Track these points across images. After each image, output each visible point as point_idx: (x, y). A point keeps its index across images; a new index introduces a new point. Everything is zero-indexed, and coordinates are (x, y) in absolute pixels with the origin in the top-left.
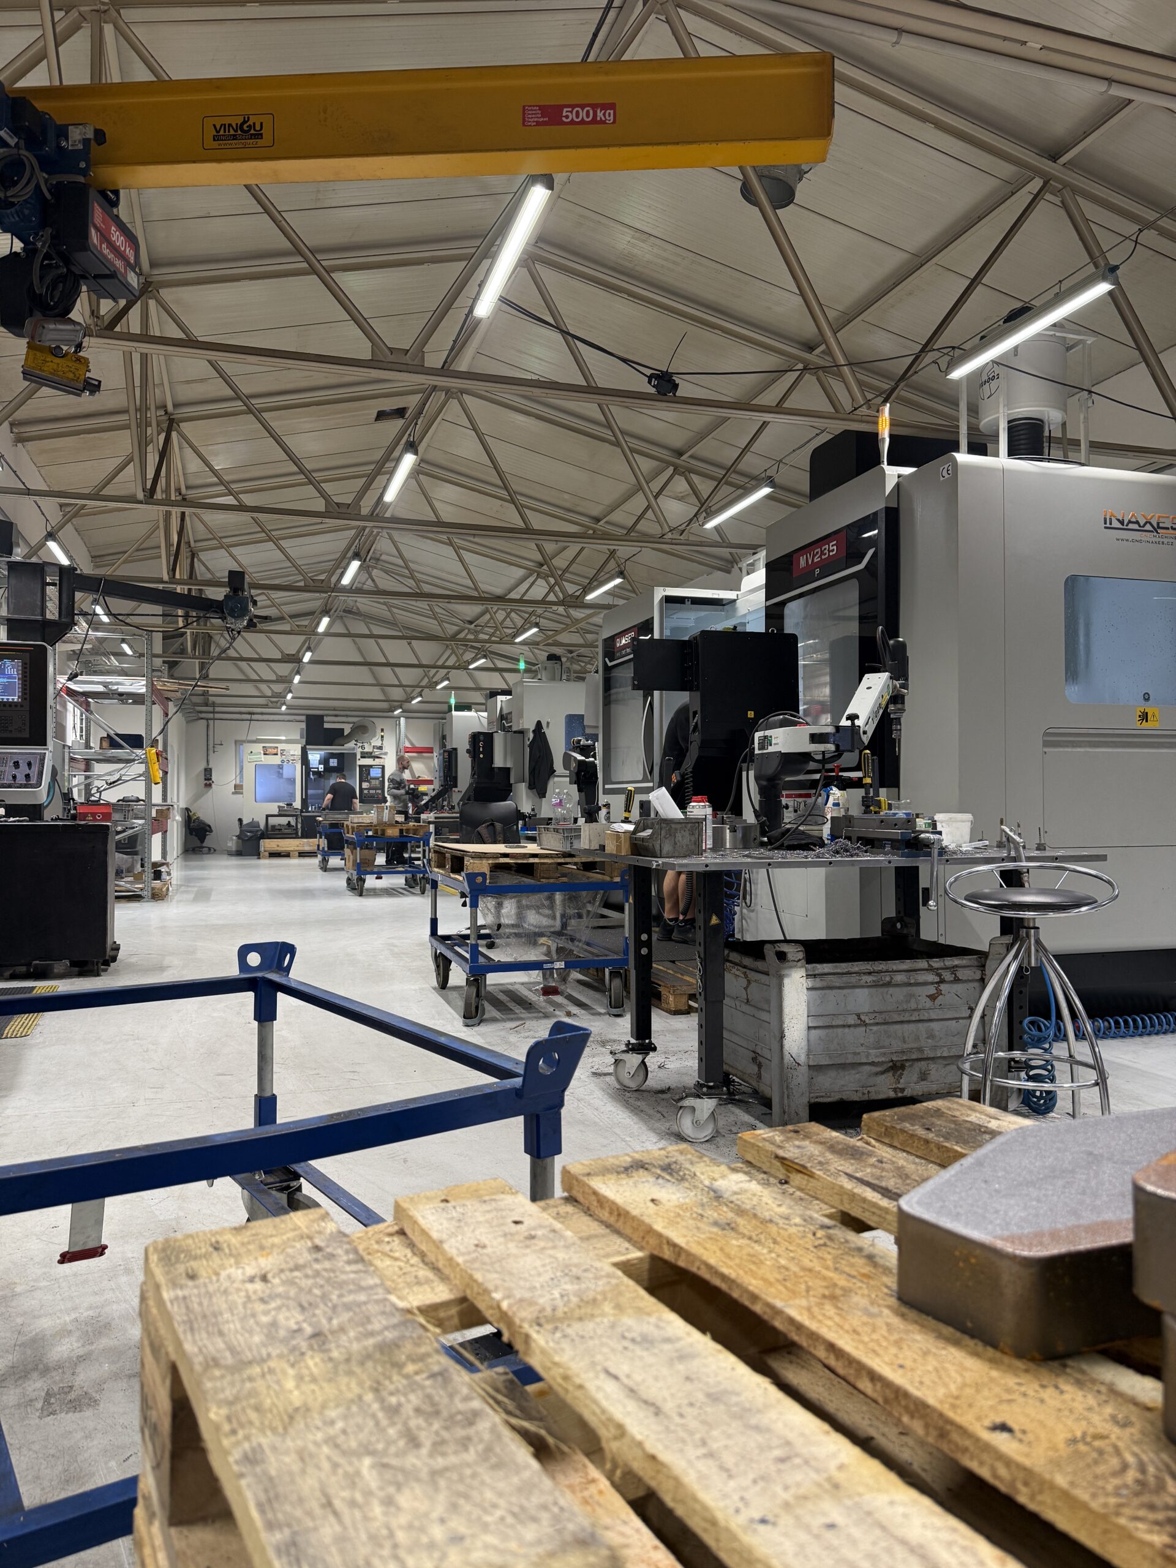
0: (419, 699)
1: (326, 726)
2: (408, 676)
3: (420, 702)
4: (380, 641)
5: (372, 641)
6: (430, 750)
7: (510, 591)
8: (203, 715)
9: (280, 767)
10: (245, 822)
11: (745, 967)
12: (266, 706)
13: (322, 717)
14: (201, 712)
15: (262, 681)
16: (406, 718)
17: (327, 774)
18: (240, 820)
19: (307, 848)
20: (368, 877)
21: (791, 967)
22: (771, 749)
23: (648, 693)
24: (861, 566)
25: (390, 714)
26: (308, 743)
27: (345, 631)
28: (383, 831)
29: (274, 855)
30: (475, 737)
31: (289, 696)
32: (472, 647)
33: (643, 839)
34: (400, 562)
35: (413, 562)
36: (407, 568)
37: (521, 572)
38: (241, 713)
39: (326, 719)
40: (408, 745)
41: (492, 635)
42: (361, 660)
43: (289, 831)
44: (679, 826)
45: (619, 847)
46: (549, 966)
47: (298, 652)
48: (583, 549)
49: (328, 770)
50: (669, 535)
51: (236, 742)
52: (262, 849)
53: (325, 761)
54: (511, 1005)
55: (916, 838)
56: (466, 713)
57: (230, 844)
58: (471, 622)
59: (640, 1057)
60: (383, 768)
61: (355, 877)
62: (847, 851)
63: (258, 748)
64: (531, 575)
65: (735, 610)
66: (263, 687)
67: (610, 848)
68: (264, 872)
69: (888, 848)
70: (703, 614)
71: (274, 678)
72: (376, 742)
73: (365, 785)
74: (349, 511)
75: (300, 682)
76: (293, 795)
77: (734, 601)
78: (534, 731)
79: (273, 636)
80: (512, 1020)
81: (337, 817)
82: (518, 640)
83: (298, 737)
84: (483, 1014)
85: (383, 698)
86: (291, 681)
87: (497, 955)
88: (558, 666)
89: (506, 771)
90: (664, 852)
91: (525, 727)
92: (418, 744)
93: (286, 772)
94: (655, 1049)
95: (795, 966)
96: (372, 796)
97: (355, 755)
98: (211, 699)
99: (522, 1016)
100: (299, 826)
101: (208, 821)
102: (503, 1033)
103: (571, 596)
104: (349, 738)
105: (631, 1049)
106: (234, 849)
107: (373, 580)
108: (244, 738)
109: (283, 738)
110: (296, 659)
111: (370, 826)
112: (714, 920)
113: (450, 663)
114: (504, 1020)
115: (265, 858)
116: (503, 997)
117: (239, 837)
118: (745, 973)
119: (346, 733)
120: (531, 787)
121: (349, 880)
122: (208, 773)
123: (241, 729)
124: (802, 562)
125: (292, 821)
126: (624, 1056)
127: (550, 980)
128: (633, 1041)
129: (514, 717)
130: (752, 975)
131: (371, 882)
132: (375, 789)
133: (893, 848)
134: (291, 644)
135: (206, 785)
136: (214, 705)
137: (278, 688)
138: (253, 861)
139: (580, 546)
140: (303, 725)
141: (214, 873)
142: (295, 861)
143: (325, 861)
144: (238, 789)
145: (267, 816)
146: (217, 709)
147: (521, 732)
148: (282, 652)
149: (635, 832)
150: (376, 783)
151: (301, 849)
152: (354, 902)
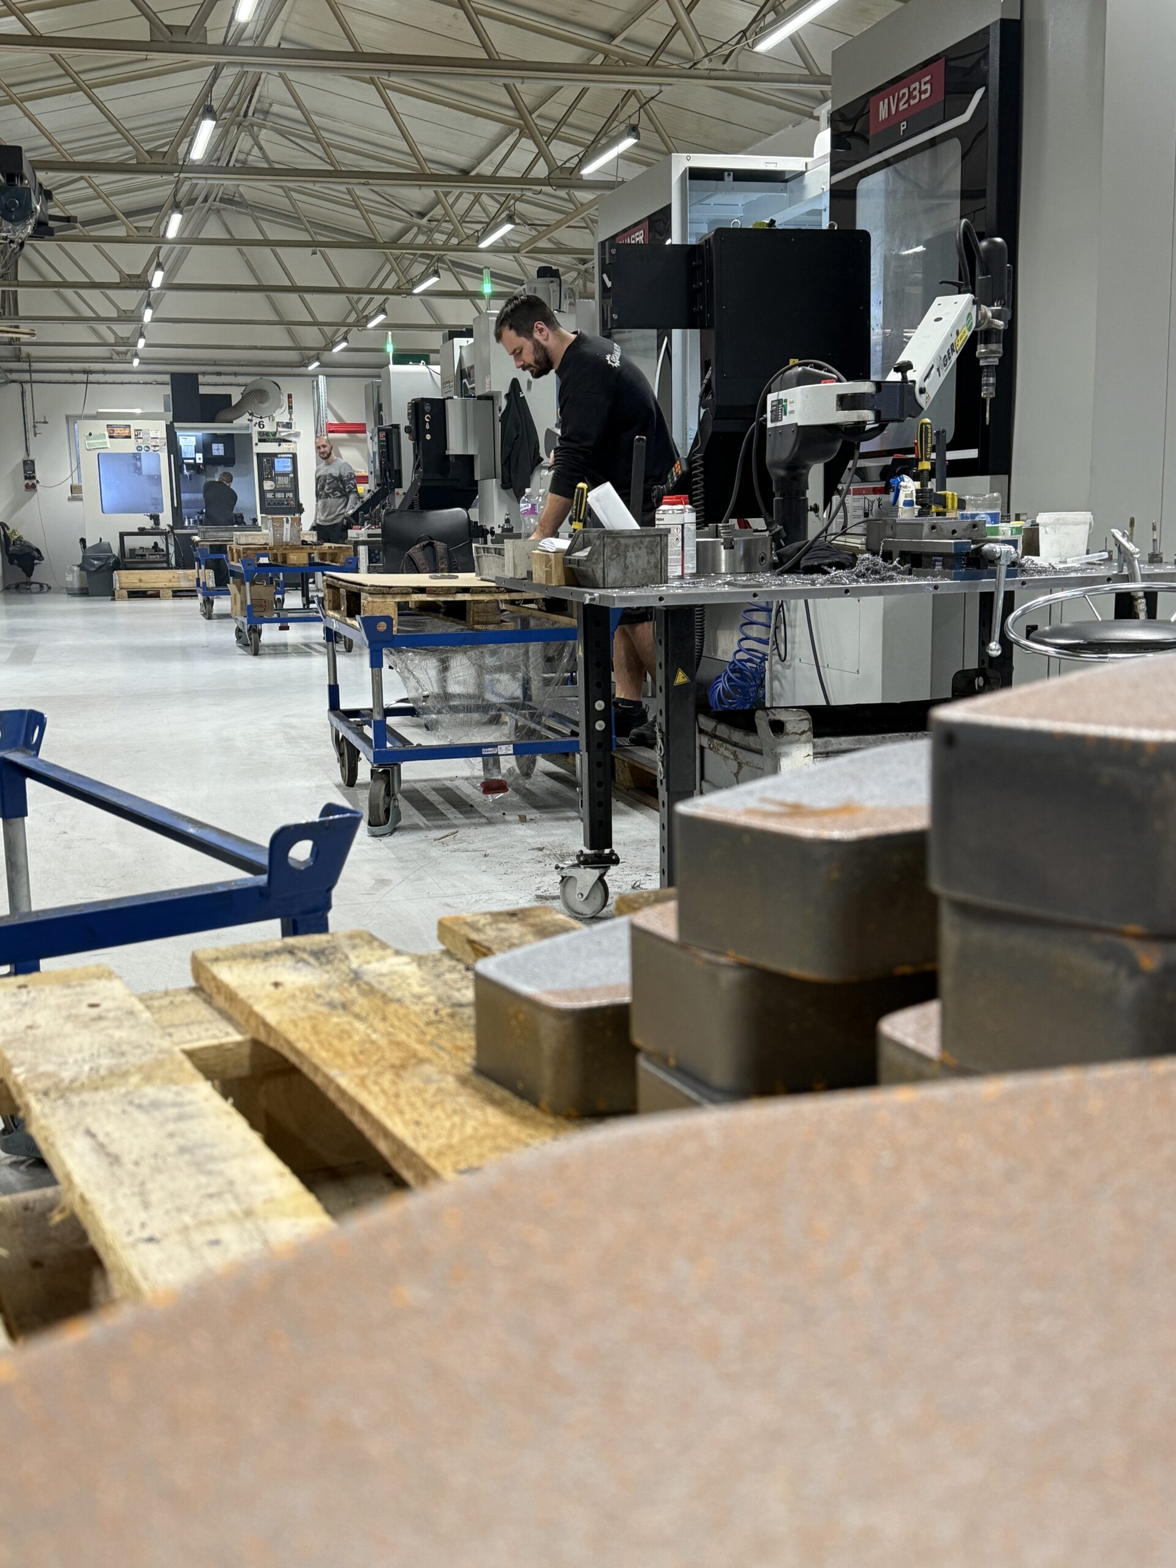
0: (344, 345)
1: (203, 390)
2: (327, 307)
3: (345, 350)
4: (280, 250)
5: (267, 250)
6: (360, 428)
7: (480, 160)
8: (14, 376)
9: (136, 457)
10: (89, 545)
11: (735, 745)
12: (109, 360)
13: (195, 376)
14: (11, 371)
15: (99, 319)
16: (328, 376)
17: (209, 467)
18: (83, 541)
19: (184, 584)
20: (265, 627)
21: (791, 743)
22: (786, 420)
23: (664, 331)
24: (965, 118)
25: (302, 370)
26: (176, 419)
27: (224, 236)
28: (284, 556)
29: (136, 594)
30: (418, 407)
31: (141, 343)
32: (422, 256)
33: (579, 562)
34: (297, 114)
35: (317, 114)
36: (309, 123)
37: (495, 128)
38: (72, 372)
39: (201, 379)
40: (333, 420)
41: (450, 235)
42: (253, 282)
43: (157, 558)
44: (630, 541)
45: (548, 574)
46: (490, 751)
47: (146, 270)
48: (584, 91)
49: (211, 461)
50: (706, 64)
51: (67, 418)
52: (117, 586)
53: (204, 447)
54: (443, 807)
55: (978, 550)
56: (411, 368)
57: (69, 578)
58: (422, 215)
59: (596, 873)
60: (294, 458)
61: (247, 627)
62: (876, 572)
63: (101, 427)
64: (511, 132)
65: (802, 188)
66: (102, 328)
67: (539, 576)
68: (120, 620)
69: (938, 567)
70: (755, 196)
71: (114, 314)
72: (282, 416)
73: (268, 485)
74: (188, 39)
75: (154, 320)
76: (158, 503)
77: (802, 174)
78: (507, 396)
79: (104, 246)
80: (440, 827)
81: (218, 535)
82: (484, 245)
83: (161, 409)
84: (398, 819)
85: (290, 344)
86: (140, 319)
87: (417, 737)
88: (554, 287)
89: (468, 461)
90: (610, 580)
91: (494, 389)
92: (348, 419)
93: (146, 464)
94: (616, 862)
95: (797, 741)
96: (280, 502)
97: (249, 436)
98: (25, 349)
99: (456, 822)
100: (172, 550)
101: (35, 544)
102: (423, 846)
103: (561, 168)
104: (239, 409)
105: (585, 861)
106: (76, 585)
107: (261, 148)
108: (79, 412)
109: (138, 411)
110: (140, 282)
111: (263, 550)
112: (681, 678)
113: (389, 285)
114: (428, 828)
115: (122, 598)
116: (434, 797)
117: (81, 567)
118: (734, 754)
119: (234, 403)
120: (505, 485)
121: (239, 631)
122: (29, 467)
123: (74, 398)
124: (883, 114)
125: (160, 541)
126: (574, 872)
127: (495, 771)
128: (587, 851)
129: (477, 374)
130: (743, 755)
131: (270, 634)
132: (285, 491)
133: (944, 566)
134: (134, 258)
135: (27, 487)
136: (29, 359)
137: (125, 330)
138: (105, 604)
139: (580, 86)
140: (168, 390)
141: (48, 621)
142: (167, 604)
143: (208, 602)
144: (76, 491)
145: (122, 535)
146: (36, 366)
147: (490, 398)
148: (120, 272)
149: (570, 551)
150: (284, 481)
151: (176, 585)
152: (246, 665)
